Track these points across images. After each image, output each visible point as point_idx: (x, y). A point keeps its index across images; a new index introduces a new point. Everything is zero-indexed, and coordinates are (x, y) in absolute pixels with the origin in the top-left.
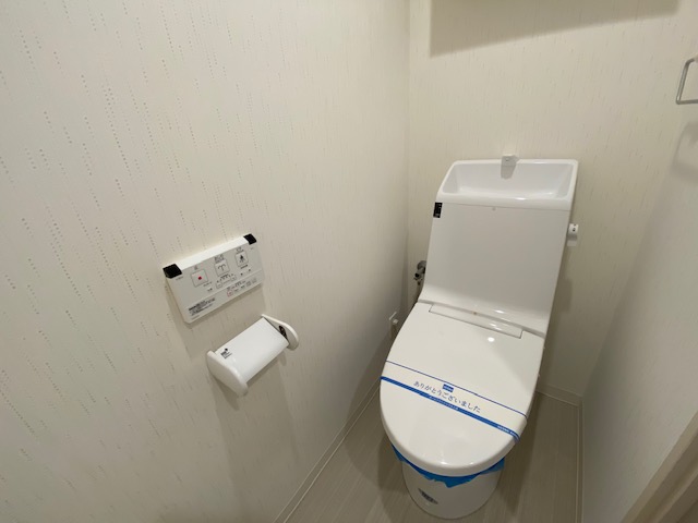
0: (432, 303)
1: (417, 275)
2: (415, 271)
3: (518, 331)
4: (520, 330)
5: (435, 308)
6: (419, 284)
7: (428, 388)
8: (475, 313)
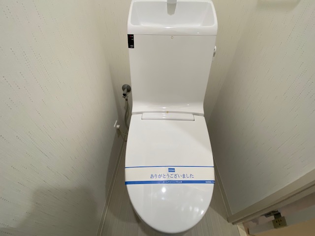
0: (141, 113)
1: (124, 95)
2: (122, 92)
3: (191, 117)
4: (192, 115)
5: (145, 116)
6: (127, 100)
7: (160, 176)
8: (167, 112)
